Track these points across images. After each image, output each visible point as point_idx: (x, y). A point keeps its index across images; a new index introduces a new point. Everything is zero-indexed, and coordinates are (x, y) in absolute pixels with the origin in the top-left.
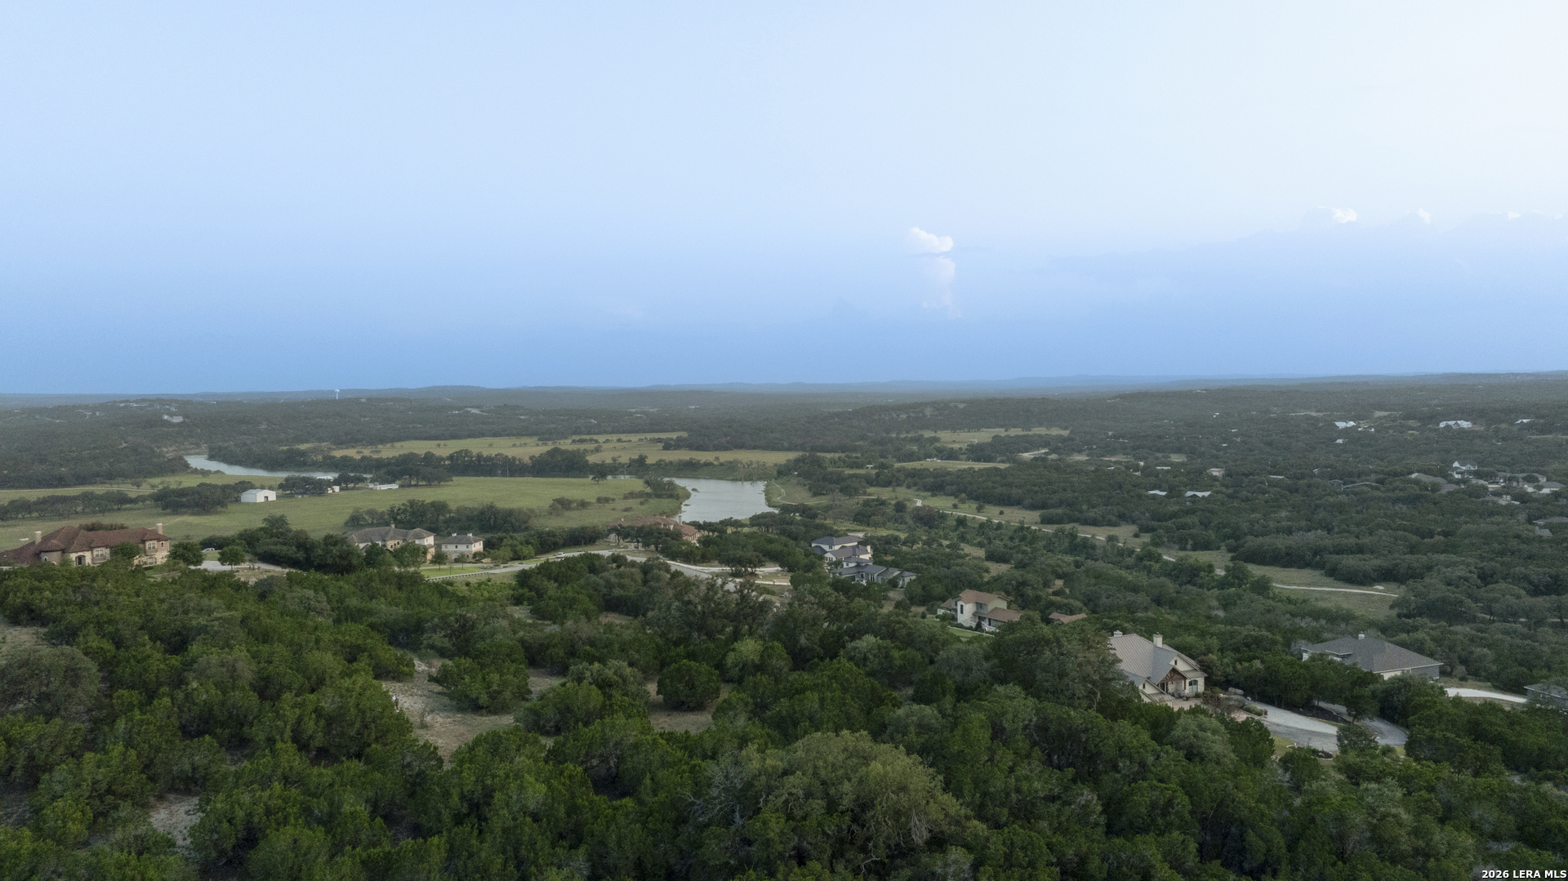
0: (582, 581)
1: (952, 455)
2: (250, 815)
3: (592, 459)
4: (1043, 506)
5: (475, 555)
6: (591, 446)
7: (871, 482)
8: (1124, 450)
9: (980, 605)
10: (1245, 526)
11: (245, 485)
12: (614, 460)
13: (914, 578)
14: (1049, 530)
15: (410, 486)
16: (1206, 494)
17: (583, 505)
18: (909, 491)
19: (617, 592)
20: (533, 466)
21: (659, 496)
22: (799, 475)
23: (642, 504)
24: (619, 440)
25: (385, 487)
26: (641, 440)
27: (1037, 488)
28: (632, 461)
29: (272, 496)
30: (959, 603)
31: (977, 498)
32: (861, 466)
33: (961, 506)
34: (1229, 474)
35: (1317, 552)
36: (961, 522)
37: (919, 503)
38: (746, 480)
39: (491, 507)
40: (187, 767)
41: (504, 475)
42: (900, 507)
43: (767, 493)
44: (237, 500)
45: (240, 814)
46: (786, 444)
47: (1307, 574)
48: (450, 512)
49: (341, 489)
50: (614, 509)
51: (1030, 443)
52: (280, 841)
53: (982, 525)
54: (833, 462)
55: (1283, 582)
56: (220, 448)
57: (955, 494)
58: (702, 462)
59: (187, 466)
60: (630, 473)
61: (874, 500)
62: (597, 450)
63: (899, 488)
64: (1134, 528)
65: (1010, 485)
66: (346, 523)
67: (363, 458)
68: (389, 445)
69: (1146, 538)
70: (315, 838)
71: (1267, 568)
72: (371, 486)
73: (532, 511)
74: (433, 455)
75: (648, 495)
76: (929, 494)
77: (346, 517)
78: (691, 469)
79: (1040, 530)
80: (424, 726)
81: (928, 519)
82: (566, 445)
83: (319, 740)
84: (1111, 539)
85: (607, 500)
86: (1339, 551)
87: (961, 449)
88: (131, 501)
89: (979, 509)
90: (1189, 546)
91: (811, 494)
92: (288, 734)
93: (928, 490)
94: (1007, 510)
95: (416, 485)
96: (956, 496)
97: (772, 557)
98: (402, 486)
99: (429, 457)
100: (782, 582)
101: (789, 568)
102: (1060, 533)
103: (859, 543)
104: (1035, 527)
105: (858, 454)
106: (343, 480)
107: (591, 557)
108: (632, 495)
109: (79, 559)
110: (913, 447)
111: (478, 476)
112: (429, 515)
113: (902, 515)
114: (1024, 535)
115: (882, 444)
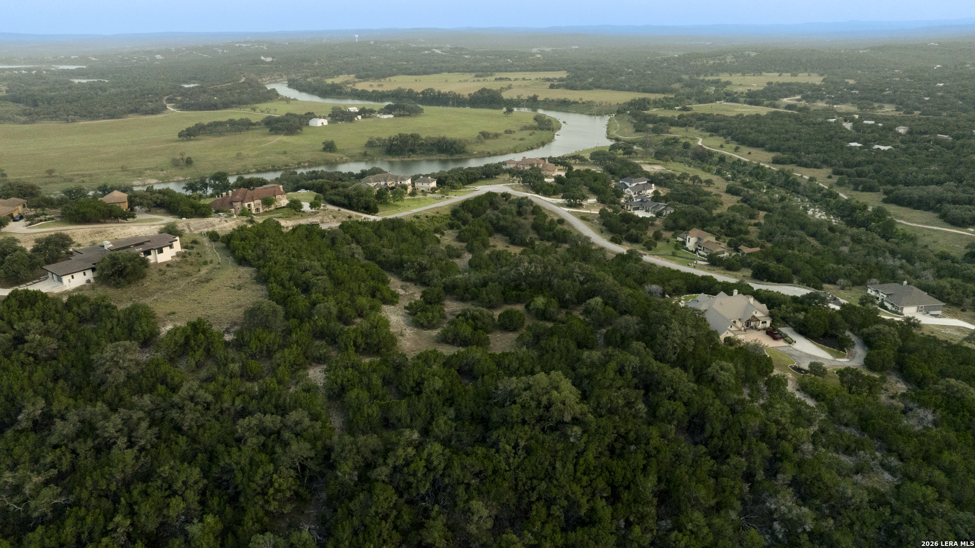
0: (484, 216)
1: (732, 98)
2: (342, 381)
3: (506, 95)
4: (777, 149)
5: (432, 189)
6: (505, 84)
7: (673, 123)
8: (854, 100)
9: (699, 239)
10: (901, 176)
11: (310, 116)
12: (519, 97)
13: (672, 211)
14: (775, 168)
15: (400, 115)
16: (886, 148)
17: (496, 136)
18: (696, 131)
19: (502, 223)
20: (470, 100)
21: (542, 129)
22: (630, 114)
23: (531, 135)
24: (524, 79)
25: (386, 117)
26: (537, 79)
27: (778, 136)
28: (530, 98)
29: (325, 122)
30: (688, 237)
31: (737, 140)
32: (671, 108)
33: (725, 145)
34: (910, 133)
35: (940, 201)
36: (722, 159)
37: (700, 143)
38: (597, 115)
39: (444, 138)
40: (318, 355)
41: (453, 105)
42: (686, 146)
43: (609, 126)
44: (307, 124)
45: (339, 381)
46: (627, 86)
47: (929, 215)
48: (422, 139)
49: (363, 118)
50: (514, 139)
51: (789, 89)
52: (353, 394)
53: (734, 163)
54: (656, 104)
55: (908, 220)
56: (294, 81)
57: (725, 136)
58: (572, 100)
59: (278, 95)
60: (527, 107)
61: (671, 139)
62: (510, 87)
63: (691, 128)
64: (830, 170)
65: (760, 132)
66: (366, 145)
67: (374, 91)
68: (387, 79)
69: (835, 179)
70: (364, 395)
71: (903, 209)
72: (378, 115)
73: (466, 141)
74: (412, 91)
75: (535, 128)
76: (709, 134)
77: (365, 141)
78: (564, 105)
79: (770, 168)
80: (402, 335)
81: (702, 157)
82: (490, 83)
83: (363, 346)
84: (812, 179)
85: (510, 132)
86: (955, 202)
87: (742, 93)
88: (254, 124)
89: (736, 150)
90: (860, 188)
91: (632, 130)
92: (352, 343)
93: (708, 131)
94: (753, 151)
95: (403, 115)
96: (725, 138)
97: (594, 191)
98: (395, 116)
99: (410, 92)
100: (596, 212)
101: (601, 201)
102: (782, 172)
103: (648, 182)
104: (767, 166)
105: (673, 96)
106: (363, 112)
107: (490, 195)
108: (525, 128)
109: (249, 205)
110: (712, 90)
111: (438, 105)
112: (410, 142)
113: (686, 152)
114: (758, 172)
115: (691, 87)
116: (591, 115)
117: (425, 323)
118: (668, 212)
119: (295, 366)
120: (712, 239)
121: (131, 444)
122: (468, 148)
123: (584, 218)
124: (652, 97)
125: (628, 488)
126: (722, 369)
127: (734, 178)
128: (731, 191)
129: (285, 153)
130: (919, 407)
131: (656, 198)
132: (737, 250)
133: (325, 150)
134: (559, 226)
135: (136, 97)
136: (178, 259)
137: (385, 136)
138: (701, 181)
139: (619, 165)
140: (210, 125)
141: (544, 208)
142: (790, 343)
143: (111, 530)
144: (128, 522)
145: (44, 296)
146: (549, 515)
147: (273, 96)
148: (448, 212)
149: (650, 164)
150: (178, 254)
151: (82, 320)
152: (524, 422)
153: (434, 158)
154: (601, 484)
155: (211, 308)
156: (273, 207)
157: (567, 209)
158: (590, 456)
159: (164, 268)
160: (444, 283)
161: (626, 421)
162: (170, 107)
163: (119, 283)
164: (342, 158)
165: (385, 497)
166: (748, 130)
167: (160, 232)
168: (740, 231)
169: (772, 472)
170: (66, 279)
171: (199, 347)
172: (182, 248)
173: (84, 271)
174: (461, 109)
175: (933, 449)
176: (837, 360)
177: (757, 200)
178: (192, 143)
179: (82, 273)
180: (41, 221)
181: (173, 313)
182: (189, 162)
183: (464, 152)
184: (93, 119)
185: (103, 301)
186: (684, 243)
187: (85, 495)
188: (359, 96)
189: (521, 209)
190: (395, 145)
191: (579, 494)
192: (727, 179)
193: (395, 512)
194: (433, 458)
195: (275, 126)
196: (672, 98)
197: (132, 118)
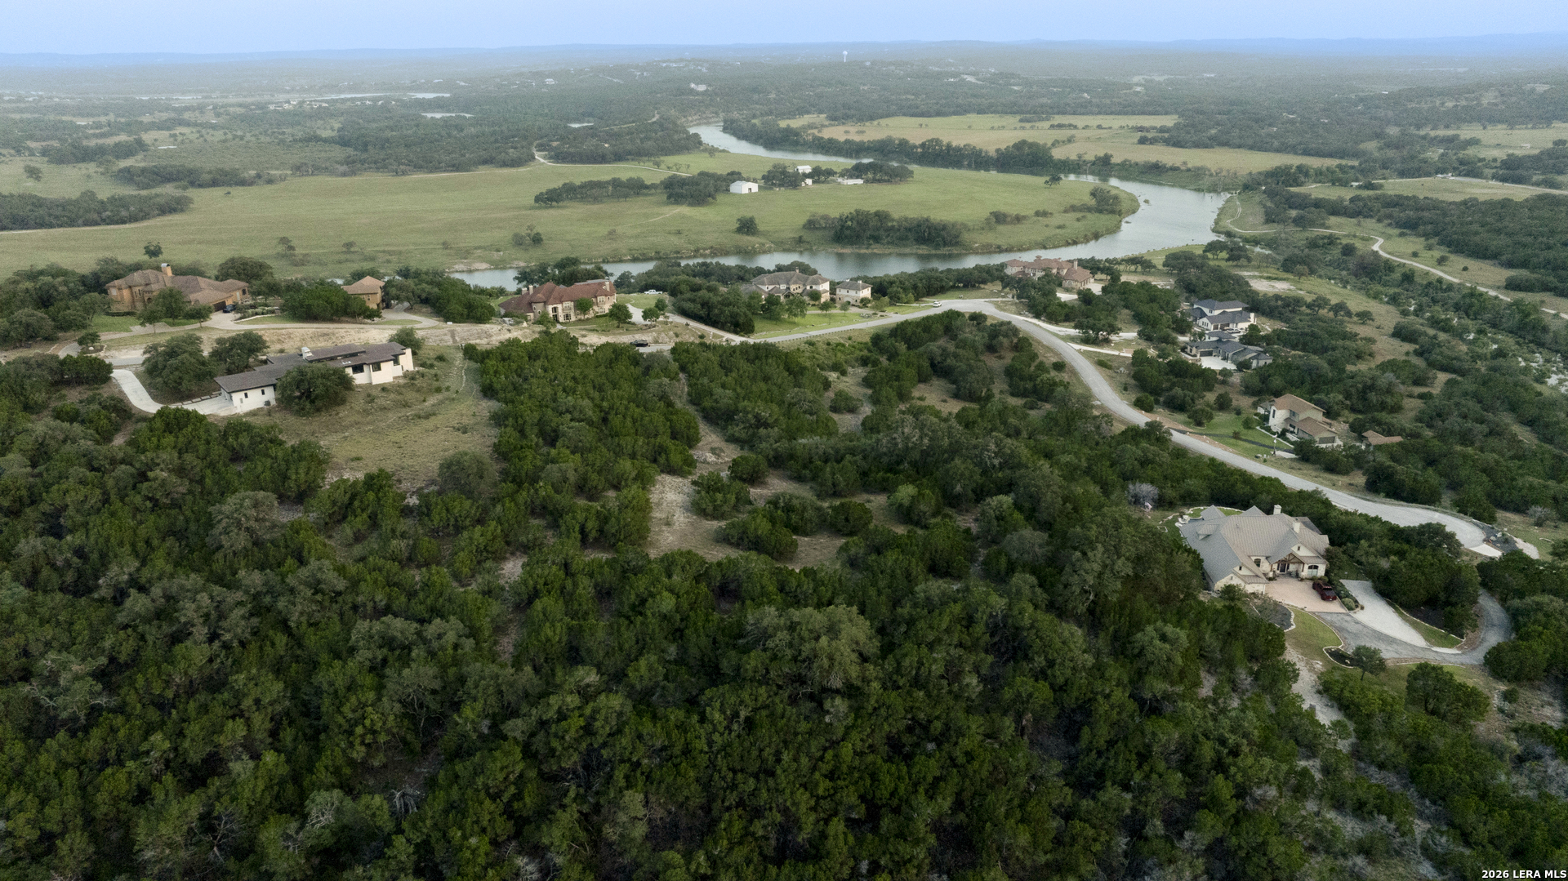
0: (922, 349)
1: (1470, 169)
3: (1058, 154)
4: (1522, 264)
5: (861, 300)
6: (1063, 134)
7: (1336, 209)
11: (735, 176)
12: (1080, 156)
14: (1506, 298)
15: (875, 181)
17: (1018, 219)
18: (1377, 226)
19: (950, 361)
20: (998, 160)
21: (1100, 212)
22: (1265, 192)
23: (1078, 220)
24: (1099, 127)
25: (851, 182)
26: (1122, 127)
27: (1531, 239)
28: (1098, 159)
29: (755, 187)
30: (1273, 408)
31: (1448, 245)
32: (1344, 183)
33: (1423, 253)
36: (1408, 277)
37: (1376, 248)
38: (1209, 191)
39: (927, 220)
41: (969, 167)
42: (1348, 250)
43: (1222, 211)
44: (728, 190)
46: (1276, 144)
48: (893, 220)
49: (814, 182)
50: (1047, 226)
53: (1429, 284)
54: (1320, 176)
56: (733, 121)
57: (1426, 236)
58: (1169, 164)
59: (700, 143)
60: (1092, 173)
61: (1323, 238)
62: (1070, 140)
63: (1368, 220)
65: (1499, 231)
66: (804, 227)
67: (847, 141)
68: (875, 123)
72: (840, 180)
73: (964, 226)
74: (907, 142)
75: (1089, 209)
76: (1397, 231)
77: (802, 220)
78: (1154, 173)
79: (1496, 298)
80: (666, 524)
81: (1370, 272)
82: (1039, 134)
83: (594, 534)
85: (1045, 214)
88: (647, 187)
89: (1441, 261)
91: (1261, 218)
93: (1400, 227)
94: (1473, 264)
95: (879, 181)
96: (1427, 239)
97: (1139, 319)
98: (867, 181)
99: (903, 143)
100: (1128, 354)
101: (1145, 336)
102: (1517, 303)
103: (1245, 309)
104: (1492, 293)
105: (1356, 163)
106: (818, 174)
107: (952, 315)
108: (1073, 208)
109: (555, 309)
110: (1434, 154)
111: (946, 167)
112: (871, 224)
113: (1345, 262)
114: (1471, 304)
115: (1397, 148)
116: (1198, 190)
117: (710, 509)
118: (1262, 363)
119: (485, 554)
120: (1318, 415)
121: (213, 637)
122: (966, 237)
123: (1102, 364)
124: (1314, 163)
125: (896, 811)
126: (1164, 638)
127: (1418, 312)
128: (1401, 334)
129: (679, 232)
130: (1554, 756)
131: (1251, 337)
132: (1361, 438)
133: (739, 230)
134: (1053, 373)
135: (496, 141)
136: (402, 381)
137: (834, 213)
138: (1349, 314)
139: (1205, 278)
140: (584, 186)
141: (1039, 343)
142: (1350, 609)
143: (143, 753)
144: (167, 745)
145: (201, 419)
146: (747, 833)
147: (694, 144)
148: (867, 339)
149: (1269, 278)
150: (406, 375)
151: (236, 457)
152: (765, 681)
153: (907, 250)
154: (850, 797)
155: (413, 455)
156: (591, 315)
157: (1077, 347)
158: (847, 750)
159: (374, 393)
160: (775, 450)
161: (936, 701)
162: (538, 156)
163: (303, 409)
164: (763, 245)
165: (506, 763)
166: (1475, 227)
167: (391, 341)
168: (1383, 406)
169: (1177, 825)
170: (236, 397)
171: (363, 510)
172: (415, 364)
173: (262, 387)
174: (982, 174)
175: (1539, 836)
176: (1435, 649)
177: (1441, 353)
178: (552, 212)
179: (259, 391)
180: (257, 314)
181: (358, 459)
182: (537, 240)
183: (957, 244)
184: (431, 172)
185: (268, 433)
186: (1266, 418)
187: (132, 698)
188: (823, 148)
189: (994, 342)
190: (848, 228)
191: (803, 808)
192: (1405, 313)
193: (512, 790)
194: (601, 717)
195: (679, 191)
196: (1353, 167)
197: (483, 172)
